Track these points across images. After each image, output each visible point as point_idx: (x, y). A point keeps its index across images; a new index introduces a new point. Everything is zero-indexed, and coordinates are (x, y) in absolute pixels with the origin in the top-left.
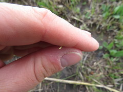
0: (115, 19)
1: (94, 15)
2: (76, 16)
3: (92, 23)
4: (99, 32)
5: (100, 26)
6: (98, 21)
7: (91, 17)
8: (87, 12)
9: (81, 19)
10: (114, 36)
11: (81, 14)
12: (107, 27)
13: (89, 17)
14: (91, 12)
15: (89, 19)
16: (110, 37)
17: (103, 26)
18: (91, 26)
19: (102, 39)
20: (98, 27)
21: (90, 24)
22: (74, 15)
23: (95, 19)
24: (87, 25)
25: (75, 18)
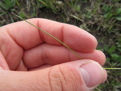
0: (117, 21)
1: (95, 14)
2: (76, 14)
3: (93, 23)
4: (99, 34)
5: (102, 27)
6: (99, 22)
7: (92, 17)
8: (87, 11)
9: (81, 18)
10: (115, 38)
11: (81, 13)
12: (108, 28)
13: (90, 17)
14: (92, 11)
15: (90, 19)
16: (111, 40)
17: (104, 27)
18: (92, 26)
19: (102, 42)
20: (98, 28)
21: (91, 24)
22: (73, 14)
23: (96, 19)
24: (87, 25)
25: (75, 17)
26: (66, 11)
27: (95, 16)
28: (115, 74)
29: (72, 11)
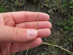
0: (70, 8)
1: (57, 4)
2: (47, 4)
3: (56, 9)
4: (59, 16)
5: (61, 11)
8: (53, 2)
9: (50, 6)
10: (68, 18)
11: (50, 3)
12: (64, 12)
13: (54, 6)
14: (56, 2)
15: (55, 7)
16: (65, 19)
17: (62, 12)
18: (55, 11)
19: (60, 20)
20: (59, 12)
21: (55, 10)
23: (58, 7)
24: (53, 10)
25: (46, 5)
26: (41, 2)
27: (57, 5)
28: (65, 37)
29: (45, 2)
